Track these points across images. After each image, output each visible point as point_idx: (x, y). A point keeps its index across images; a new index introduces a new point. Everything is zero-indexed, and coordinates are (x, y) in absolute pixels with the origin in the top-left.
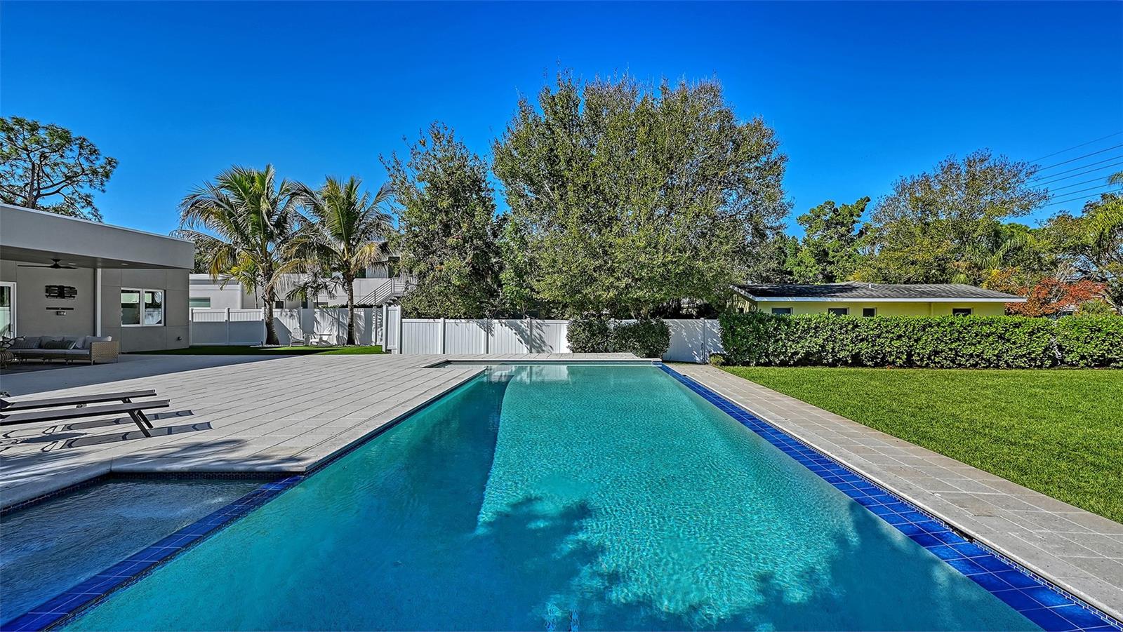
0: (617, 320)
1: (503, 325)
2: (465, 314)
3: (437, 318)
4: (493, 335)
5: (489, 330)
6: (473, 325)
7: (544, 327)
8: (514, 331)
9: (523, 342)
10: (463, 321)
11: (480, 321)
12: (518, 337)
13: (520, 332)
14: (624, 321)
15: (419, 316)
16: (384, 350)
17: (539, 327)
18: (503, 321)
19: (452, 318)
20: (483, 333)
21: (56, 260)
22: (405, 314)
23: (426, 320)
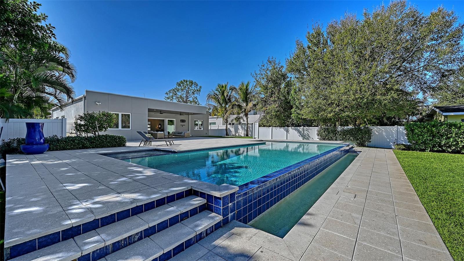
0: (342, 127)
1: (293, 129)
2: (279, 125)
3: (270, 127)
4: (289, 133)
5: (287, 131)
6: (282, 129)
7: (309, 130)
8: (297, 132)
9: (301, 136)
10: (278, 128)
11: (284, 128)
12: (299, 134)
13: (299, 132)
14: (346, 127)
15: (264, 126)
16: (253, 138)
17: (307, 130)
18: (293, 128)
19: (274, 127)
20: (285, 132)
21: (161, 112)
22: (260, 126)
23: (266, 128)
